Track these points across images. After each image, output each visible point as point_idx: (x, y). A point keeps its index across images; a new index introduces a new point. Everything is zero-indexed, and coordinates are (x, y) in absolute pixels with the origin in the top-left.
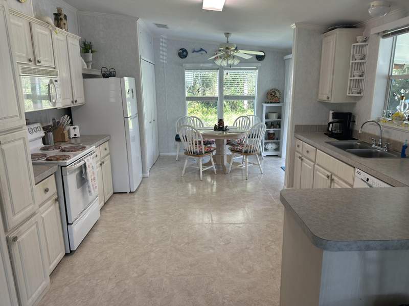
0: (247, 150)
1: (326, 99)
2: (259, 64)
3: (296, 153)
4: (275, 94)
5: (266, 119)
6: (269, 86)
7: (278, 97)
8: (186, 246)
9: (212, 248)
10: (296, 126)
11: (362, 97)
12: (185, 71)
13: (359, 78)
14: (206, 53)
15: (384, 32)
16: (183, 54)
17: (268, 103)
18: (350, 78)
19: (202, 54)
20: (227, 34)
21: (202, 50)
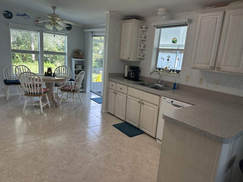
0: (74, 89)
1: (128, 59)
2: (68, 32)
3: (110, 90)
4: (80, 53)
5: (75, 68)
6: (75, 47)
7: (82, 54)
8: (68, 166)
9: (89, 162)
10: (110, 74)
11: (144, 58)
12: (10, 29)
13: (143, 48)
14: (29, 17)
15: (157, 26)
16: (8, 15)
17: (76, 58)
18: (139, 48)
19: (25, 18)
20: (54, 8)
21: (25, 15)
